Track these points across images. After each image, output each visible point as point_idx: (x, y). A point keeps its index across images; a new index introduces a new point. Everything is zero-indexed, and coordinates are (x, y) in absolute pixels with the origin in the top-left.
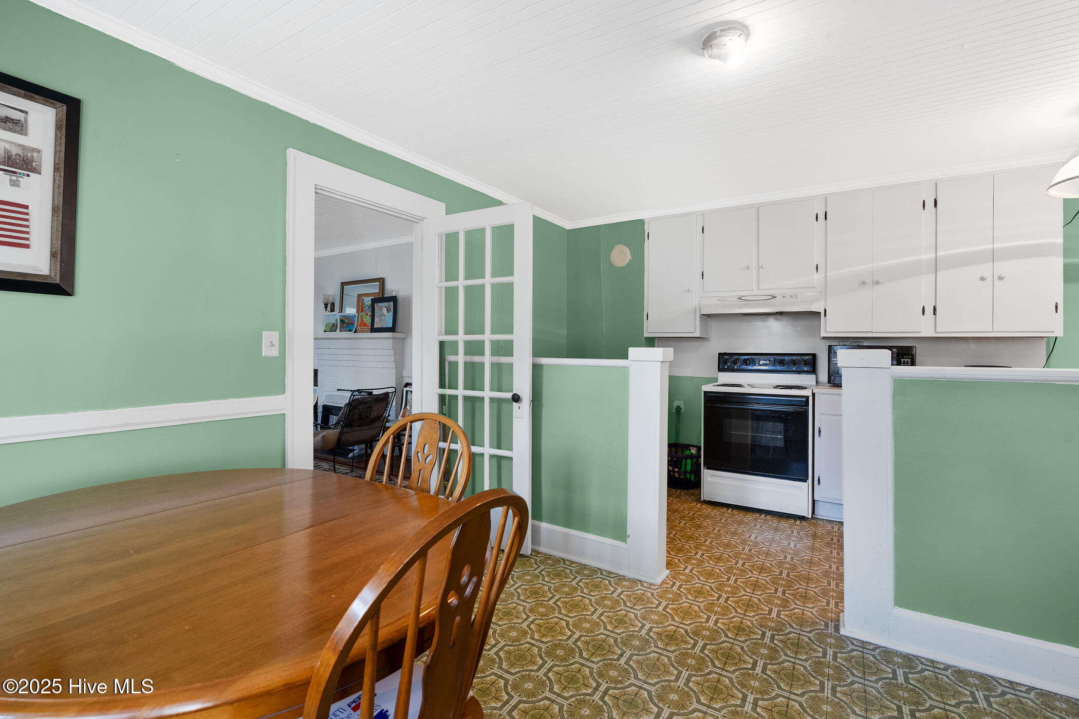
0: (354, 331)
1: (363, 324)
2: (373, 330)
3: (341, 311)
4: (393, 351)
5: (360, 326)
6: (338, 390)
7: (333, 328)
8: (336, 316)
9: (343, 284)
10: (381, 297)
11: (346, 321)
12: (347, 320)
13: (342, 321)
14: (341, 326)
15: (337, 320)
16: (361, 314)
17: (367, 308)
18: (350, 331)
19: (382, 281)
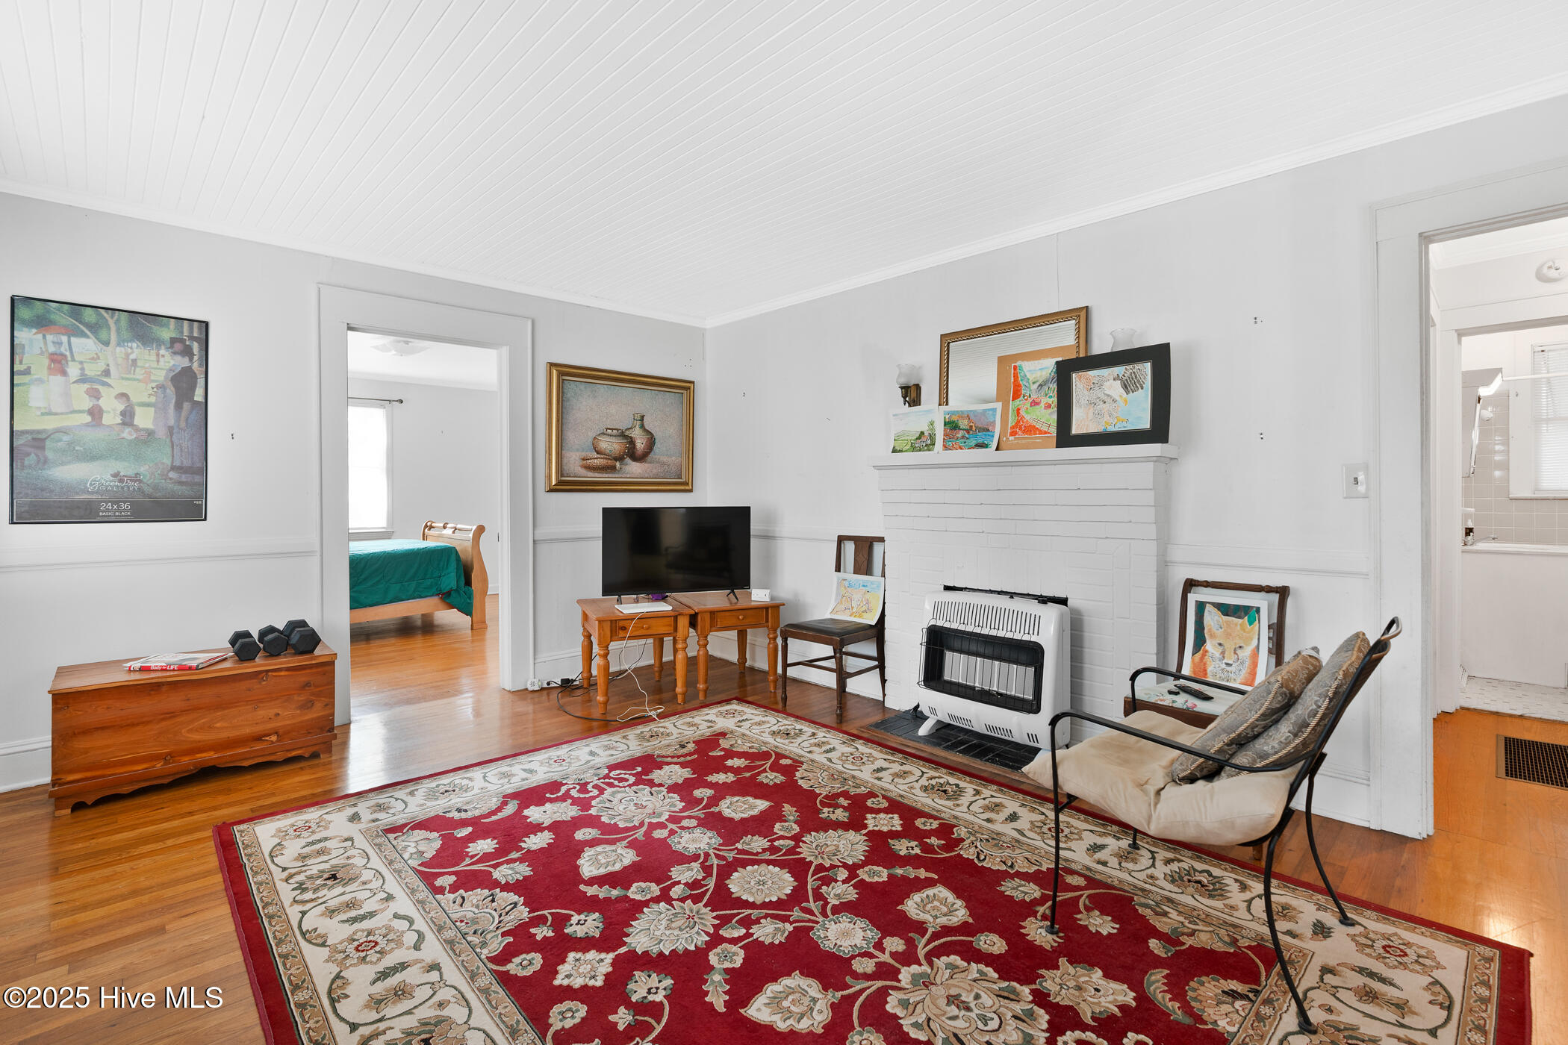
0: (994, 445)
1: (1025, 429)
2: (1065, 438)
3: (944, 400)
4: (1152, 493)
5: (1013, 433)
6: (947, 588)
7: (923, 442)
8: (930, 415)
9: (947, 340)
10: (1082, 355)
11: (964, 424)
12: (966, 422)
13: (951, 426)
14: (947, 436)
15: (932, 423)
16: (1013, 405)
17: (1035, 386)
18: (981, 446)
19: (1082, 316)
